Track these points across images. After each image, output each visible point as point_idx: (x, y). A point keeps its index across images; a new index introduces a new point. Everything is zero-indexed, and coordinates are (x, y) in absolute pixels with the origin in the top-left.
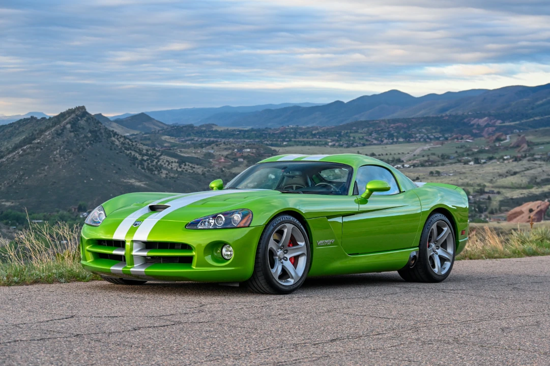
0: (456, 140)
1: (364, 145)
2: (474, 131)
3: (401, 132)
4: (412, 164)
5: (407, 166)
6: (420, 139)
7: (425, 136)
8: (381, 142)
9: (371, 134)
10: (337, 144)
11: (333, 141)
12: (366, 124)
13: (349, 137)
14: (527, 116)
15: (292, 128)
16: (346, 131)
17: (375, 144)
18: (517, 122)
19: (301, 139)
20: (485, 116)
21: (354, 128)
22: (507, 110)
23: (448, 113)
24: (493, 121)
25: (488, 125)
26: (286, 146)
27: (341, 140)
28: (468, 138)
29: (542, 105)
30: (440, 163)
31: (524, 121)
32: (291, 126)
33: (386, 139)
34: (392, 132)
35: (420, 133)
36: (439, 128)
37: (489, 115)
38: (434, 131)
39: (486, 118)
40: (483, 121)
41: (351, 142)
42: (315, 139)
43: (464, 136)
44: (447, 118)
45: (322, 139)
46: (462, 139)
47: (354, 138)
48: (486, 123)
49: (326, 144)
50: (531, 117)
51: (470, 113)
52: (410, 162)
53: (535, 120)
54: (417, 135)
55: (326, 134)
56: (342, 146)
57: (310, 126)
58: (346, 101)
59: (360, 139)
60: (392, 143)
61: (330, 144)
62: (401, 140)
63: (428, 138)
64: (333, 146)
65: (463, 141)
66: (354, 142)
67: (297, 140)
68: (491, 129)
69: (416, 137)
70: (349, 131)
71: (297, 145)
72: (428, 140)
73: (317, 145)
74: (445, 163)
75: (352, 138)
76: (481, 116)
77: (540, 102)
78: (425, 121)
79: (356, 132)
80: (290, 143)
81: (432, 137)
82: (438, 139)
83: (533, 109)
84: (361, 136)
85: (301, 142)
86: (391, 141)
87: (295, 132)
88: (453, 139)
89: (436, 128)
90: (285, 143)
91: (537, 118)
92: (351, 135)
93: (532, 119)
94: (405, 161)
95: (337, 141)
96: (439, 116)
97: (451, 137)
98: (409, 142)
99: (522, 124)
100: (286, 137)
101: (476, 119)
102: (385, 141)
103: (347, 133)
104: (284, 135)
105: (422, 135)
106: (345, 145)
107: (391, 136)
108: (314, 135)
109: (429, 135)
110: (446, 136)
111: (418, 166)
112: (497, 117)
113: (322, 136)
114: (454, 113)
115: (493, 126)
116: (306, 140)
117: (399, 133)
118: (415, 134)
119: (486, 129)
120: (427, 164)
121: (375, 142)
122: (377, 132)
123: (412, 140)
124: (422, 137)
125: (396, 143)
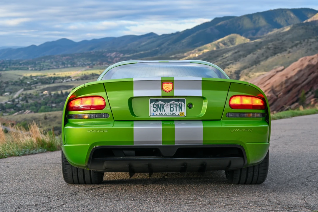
0: (99, 65)
1: (49, 69)
2: (109, 60)
3: (69, 61)
4: (76, 79)
5: (73, 80)
6: (80, 65)
7: (82, 64)
8: (58, 68)
9: (52, 63)
10: (34, 69)
11: (31, 67)
12: (49, 57)
13: (40, 64)
14: (137, 52)
15: (8, 61)
16: (38, 62)
17: (54, 69)
18: (132, 55)
19: (13, 66)
20: (114, 51)
21: (43, 60)
22: (126, 48)
23: (94, 50)
24: (118, 55)
25: (116, 57)
26: (5, 70)
27: (36, 67)
28: (106, 64)
29: (144, 45)
30: (91, 78)
31: (135, 54)
32: (7, 59)
33: (61, 65)
34: (64, 61)
35: (79, 62)
36: (90, 59)
37: (116, 51)
38: (87, 60)
39: (114, 53)
40: (113, 55)
41: (42, 68)
42: (21, 66)
43: (104, 63)
44: (93, 53)
45: (25, 66)
46: (103, 64)
47: (43, 65)
48: (115, 56)
49: (28, 69)
50: (138, 52)
51: (106, 50)
52: (75, 78)
53: (141, 54)
54: (78, 63)
55: (27, 63)
56: (36, 70)
57: (18, 59)
58: (37, 45)
59: (47, 66)
60: (64, 68)
61: (30, 69)
62: (69, 66)
63: (84, 64)
64: (32, 70)
65: (103, 65)
66: (43, 67)
67: (11, 67)
68: (117, 59)
69: (77, 64)
70: (40, 61)
71: (11, 70)
72: (84, 65)
73: (23, 70)
74: (94, 77)
75: (42, 65)
76: (112, 52)
77: (143, 44)
78: (82, 55)
79: (44, 62)
80: (7, 69)
81: (86, 64)
82: (89, 65)
83: (139, 47)
84: (47, 64)
85: (13, 68)
86: (63, 66)
87: (10, 62)
88: (97, 65)
89: (88, 59)
90: (4, 69)
91: (142, 52)
92: (42, 63)
93: (139, 53)
94: (72, 77)
95: (34, 67)
96: (89, 52)
97: (96, 63)
98: (74, 67)
99: (134, 56)
100: (5, 66)
101: (109, 54)
102: (61, 67)
103: (39, 63)
104: (4, 65)
105: (80, 63)
106: (39, 69)
107: (63, 64)
108: (21, 64)
109: (84, 63)
110: (94, 63)
111: (79, 80)
112: (121, 52)
113: (25, 64)
114: (97, 51)
115: (118, 57)
116: (16, 67)
117: (68, 62)
118: (77, 62)
119: (115, 59)
120: (84, 78)
121: (55, 67)
122: (56, 62)
123: (75, 65)
124: (81, 64)
125: (67, 67)
